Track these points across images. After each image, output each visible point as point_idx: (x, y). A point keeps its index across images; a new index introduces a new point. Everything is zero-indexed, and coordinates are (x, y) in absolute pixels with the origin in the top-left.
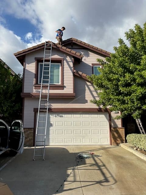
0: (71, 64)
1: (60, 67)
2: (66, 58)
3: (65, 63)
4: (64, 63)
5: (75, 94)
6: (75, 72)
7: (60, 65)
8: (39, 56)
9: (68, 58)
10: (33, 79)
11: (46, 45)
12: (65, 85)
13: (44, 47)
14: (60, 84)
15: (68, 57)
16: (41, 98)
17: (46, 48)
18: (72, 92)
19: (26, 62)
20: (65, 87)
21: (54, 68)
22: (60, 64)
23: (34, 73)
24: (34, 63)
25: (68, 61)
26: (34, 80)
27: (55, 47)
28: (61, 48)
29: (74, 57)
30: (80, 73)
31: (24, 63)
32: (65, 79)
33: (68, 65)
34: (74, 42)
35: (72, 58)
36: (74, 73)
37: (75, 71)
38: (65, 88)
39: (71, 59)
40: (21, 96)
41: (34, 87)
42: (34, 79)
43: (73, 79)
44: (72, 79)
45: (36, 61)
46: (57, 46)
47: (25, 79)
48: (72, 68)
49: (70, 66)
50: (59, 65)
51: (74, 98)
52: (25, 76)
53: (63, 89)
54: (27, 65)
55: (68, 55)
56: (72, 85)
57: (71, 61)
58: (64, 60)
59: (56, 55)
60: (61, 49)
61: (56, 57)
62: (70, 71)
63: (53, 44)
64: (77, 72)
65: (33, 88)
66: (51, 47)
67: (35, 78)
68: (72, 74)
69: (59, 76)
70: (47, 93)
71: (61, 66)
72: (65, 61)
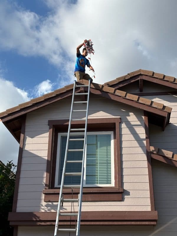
0: (142, 132)
1: (112, 142)
2: (128, 117)
3: (125, 130)
4: (120, 129)
5: (156, 213)
6: (152, 153)
7: (112, 137)
8: (57, 116)
9: (132, 118)
10: (43, 174)
11: (77, 89)
12: (126, 187)
13: (70, 94)
14: (113, 185)
15: (131, 114)
16: (60, 226)
17: (75, 96)
18: (149, 209)
19: (26, 133)
20: (128, 193)
21: (97, 144)
22: (111, 133)
23: (46, 158)
24: (47, 135)
25: (132, 123)
26: (43, 177)
27: (98, 92)
28: (114, 94)
29: (146, 113)
30: (168, 154)
31: (22, 136)
32: (125, 172)
33: (132, 136)
34: (144, 78)
35: (143, 117)
36: (149, 154)
37: (152, 148)
38: (126, 197)
39: (140, 119)
40: (9, 222)
41: (43, 196)
42: (45, 175)
43: (147, 169)
44: (146, 171)
45: (51, 130)
46: (104, 89)
47: (22, 175)
48: (145, 142)
49: (139, 137)
50: (110, 136)
51: (154, 225)
52: (23, 168)
53: (122, 200)
54: (29, 140)
55: (130, 108)
56: (147, 186)
57: (139, 123)
58: (120, 123)
59: (101, 112)
60: (113, 97)
61: (101, 115)
62: (140, 150)
63: (93, 87)
64: (159, 153)
65: (41, 199)
66: (88, 94)
67: (47, 172)
68: (145, 157)
69: (108, 163)
70: (77, 212)
71: (115, 138)
72: (123, 125)
